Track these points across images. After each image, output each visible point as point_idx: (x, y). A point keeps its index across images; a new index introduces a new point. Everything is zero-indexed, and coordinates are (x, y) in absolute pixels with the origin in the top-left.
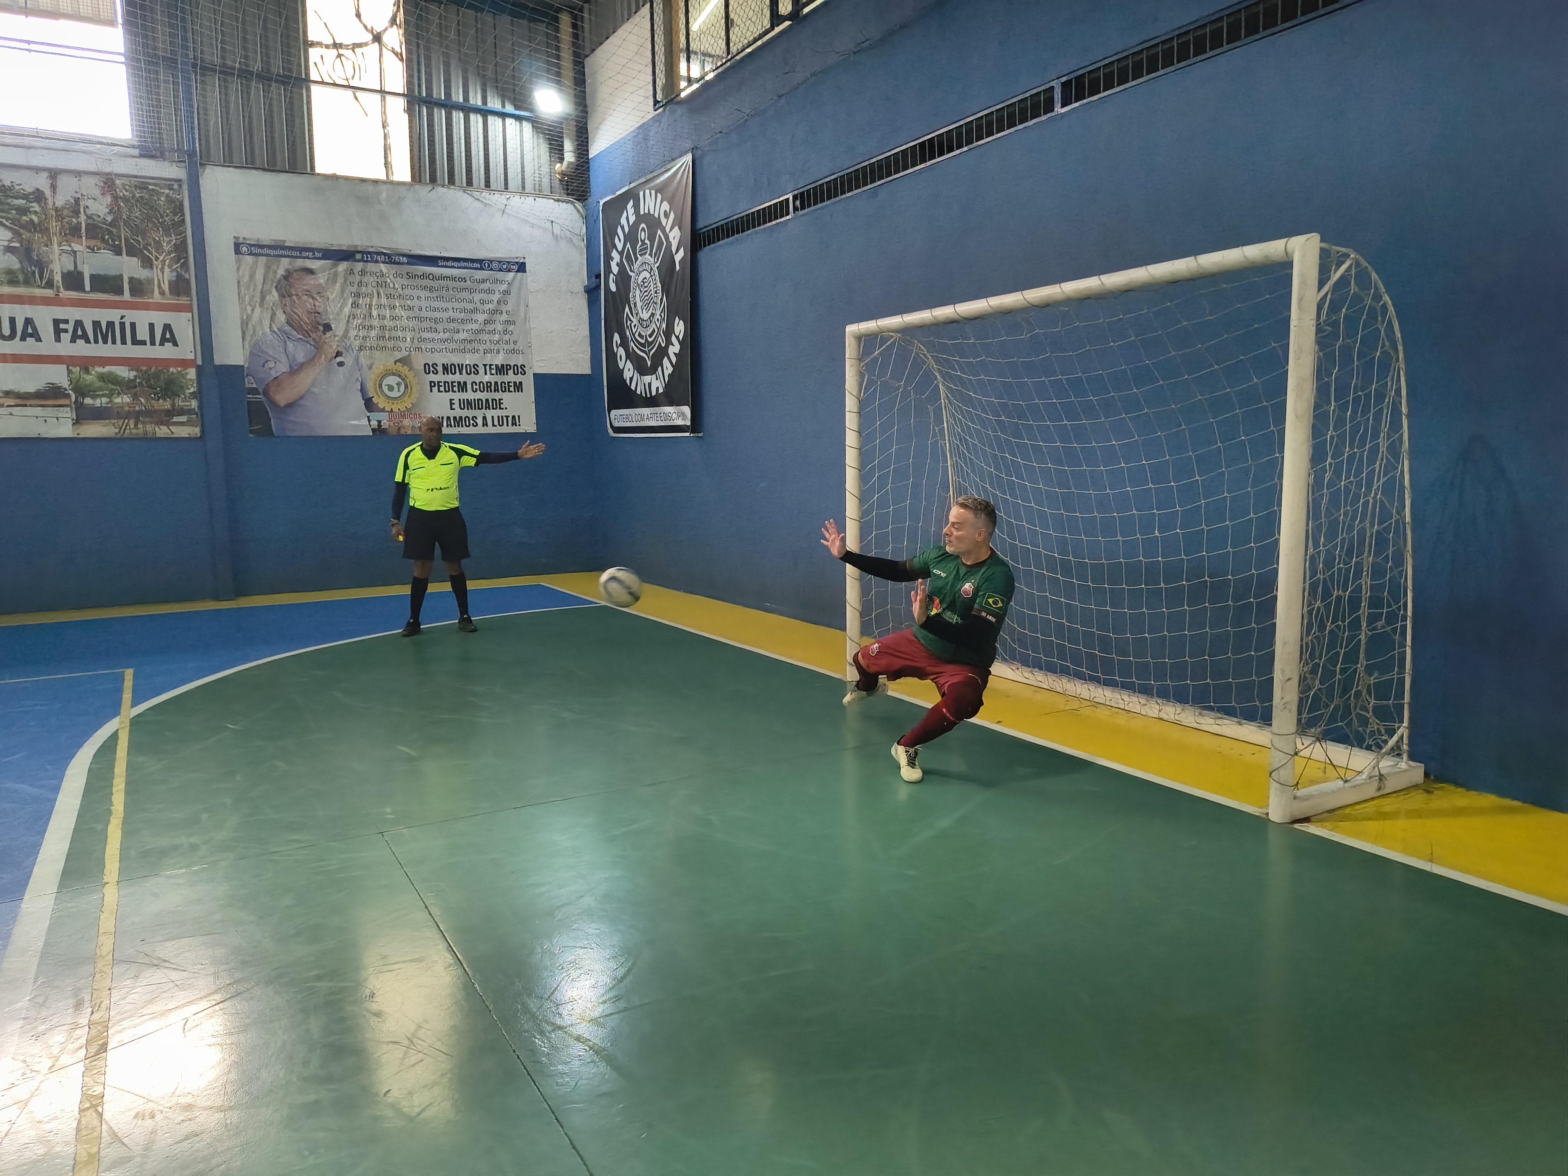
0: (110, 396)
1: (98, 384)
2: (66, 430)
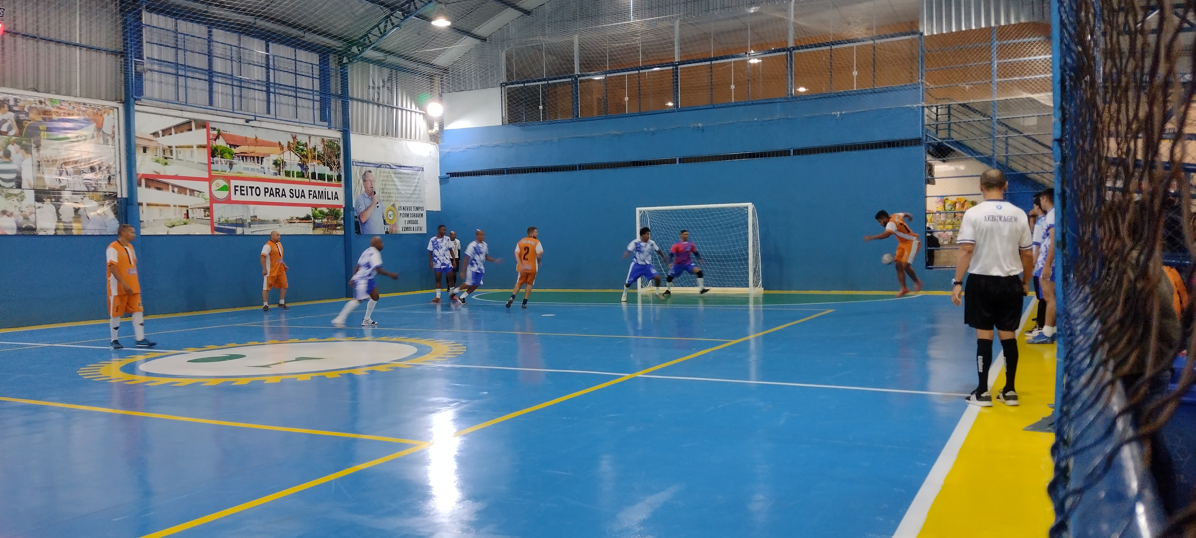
0: (322, 219)
1: (319, 214)
2: (310, 232)
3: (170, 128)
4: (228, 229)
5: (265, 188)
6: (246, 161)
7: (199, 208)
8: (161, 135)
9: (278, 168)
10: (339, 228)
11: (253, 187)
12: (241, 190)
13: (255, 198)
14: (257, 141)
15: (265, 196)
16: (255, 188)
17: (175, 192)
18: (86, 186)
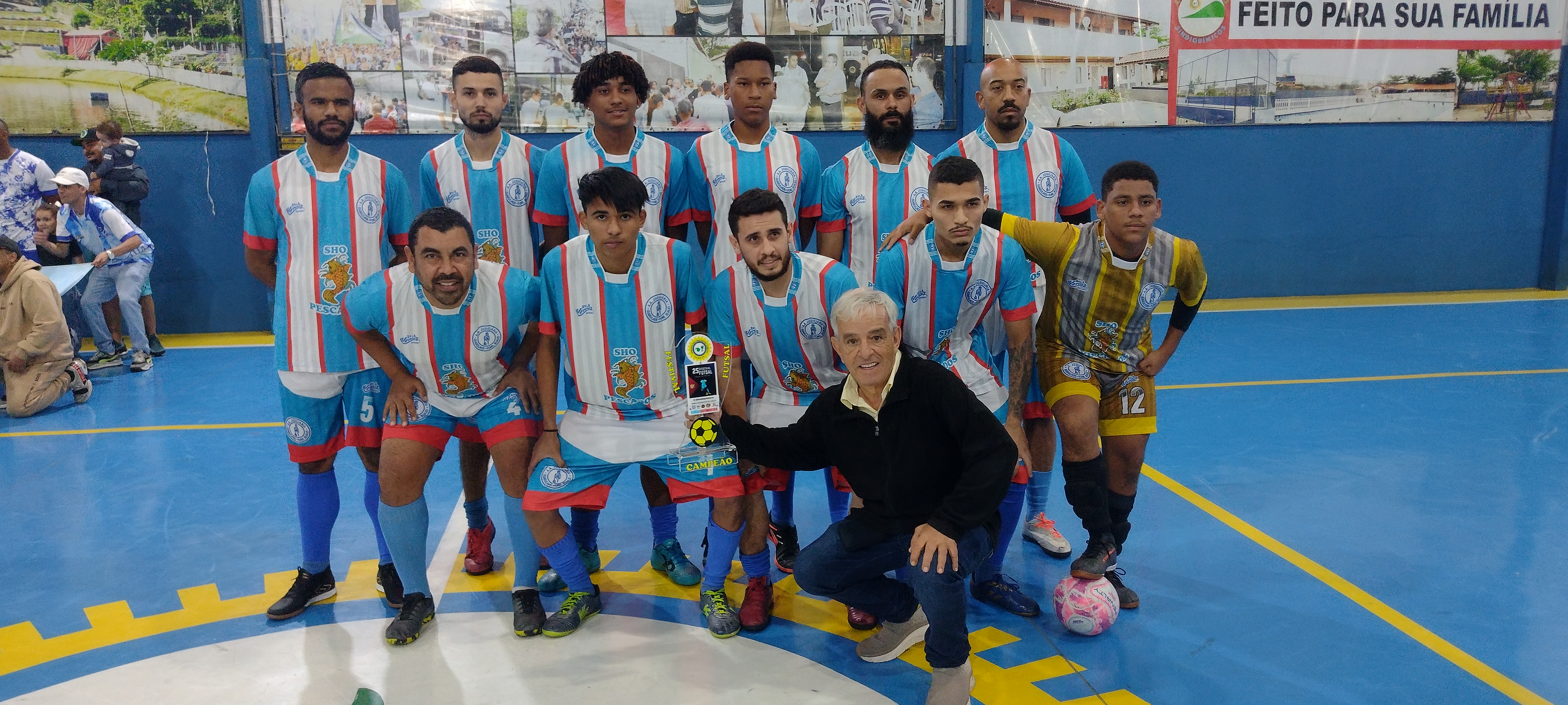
0: (1485, 80)
1: (1479, 68)
2: (1449, 114)
4: (1214, 112)
5: (1326, 5)
7: (1140, 63)
10: (1540, 102)
11: (1292, 4)
12: (1258, 14)
13: (1294, 31)
15: (1324, 24)
16: (1297, 5)
17: (1082, 27)
18: (875, 24)
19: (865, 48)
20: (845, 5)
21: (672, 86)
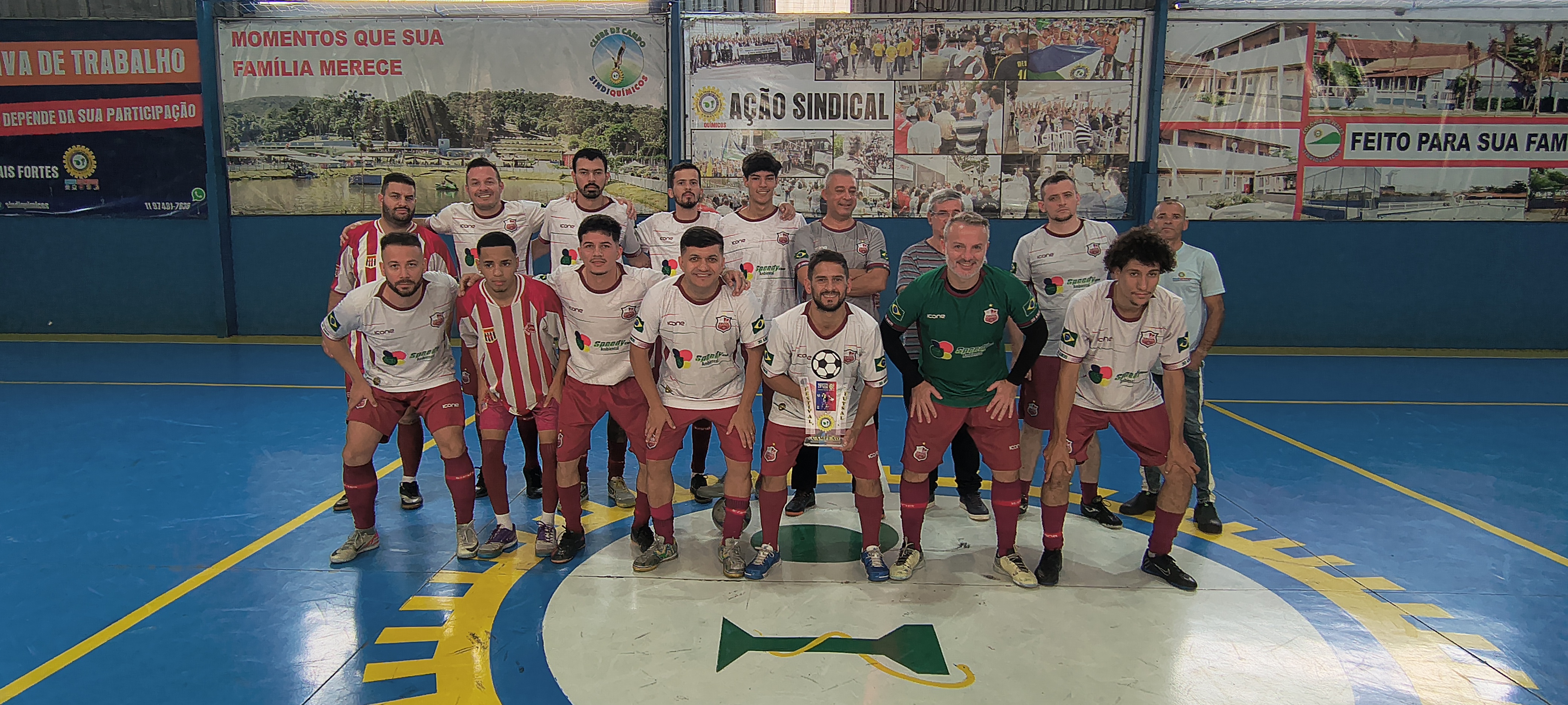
0: (1553, 191)
1: (1548, 182)
2: (1520, 216)
3: (1236, 42)
4: (1330, 210)
5: (1422, 135)
6: (1387, 87)
7: (1273, 175)
8: (1216, 56)
9: (1458, 96)
11: (1394, 135)
12: (1367, 141)
13: (1395, 154)
14: (1416, 48)
15: (1420, 149)
16: (1397, 135)
17: (1231, 149)
18: (1080, 146)
19: (1071, 163)
20: (1059, 133)
21: (935, 188)
